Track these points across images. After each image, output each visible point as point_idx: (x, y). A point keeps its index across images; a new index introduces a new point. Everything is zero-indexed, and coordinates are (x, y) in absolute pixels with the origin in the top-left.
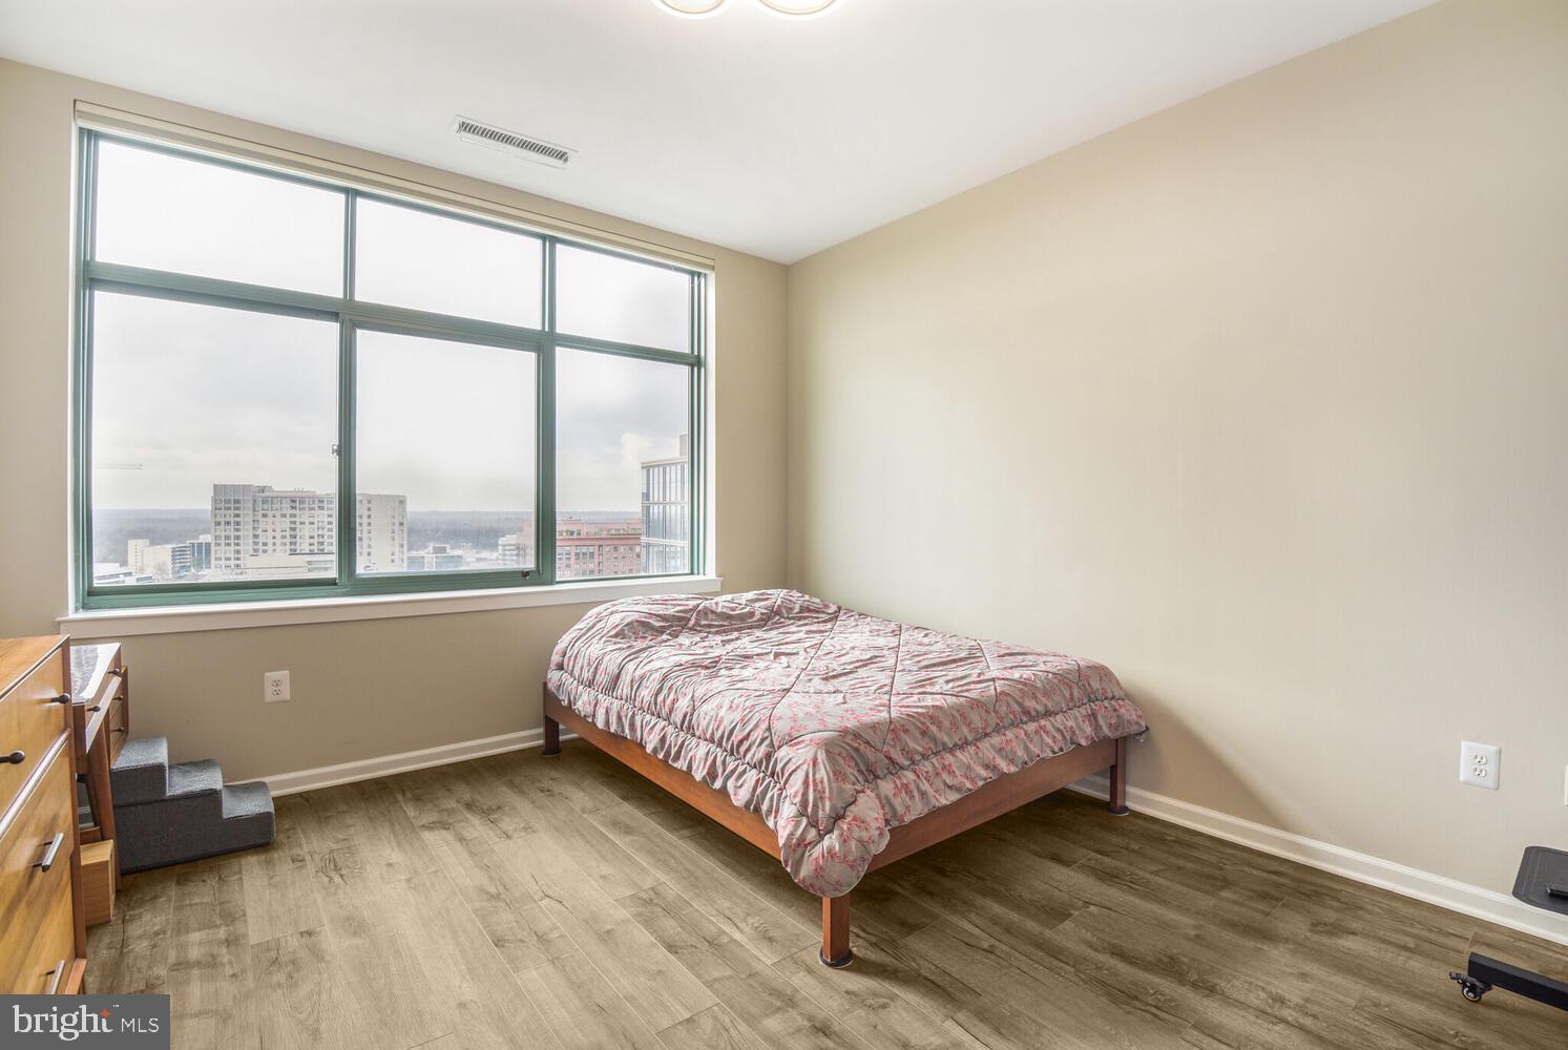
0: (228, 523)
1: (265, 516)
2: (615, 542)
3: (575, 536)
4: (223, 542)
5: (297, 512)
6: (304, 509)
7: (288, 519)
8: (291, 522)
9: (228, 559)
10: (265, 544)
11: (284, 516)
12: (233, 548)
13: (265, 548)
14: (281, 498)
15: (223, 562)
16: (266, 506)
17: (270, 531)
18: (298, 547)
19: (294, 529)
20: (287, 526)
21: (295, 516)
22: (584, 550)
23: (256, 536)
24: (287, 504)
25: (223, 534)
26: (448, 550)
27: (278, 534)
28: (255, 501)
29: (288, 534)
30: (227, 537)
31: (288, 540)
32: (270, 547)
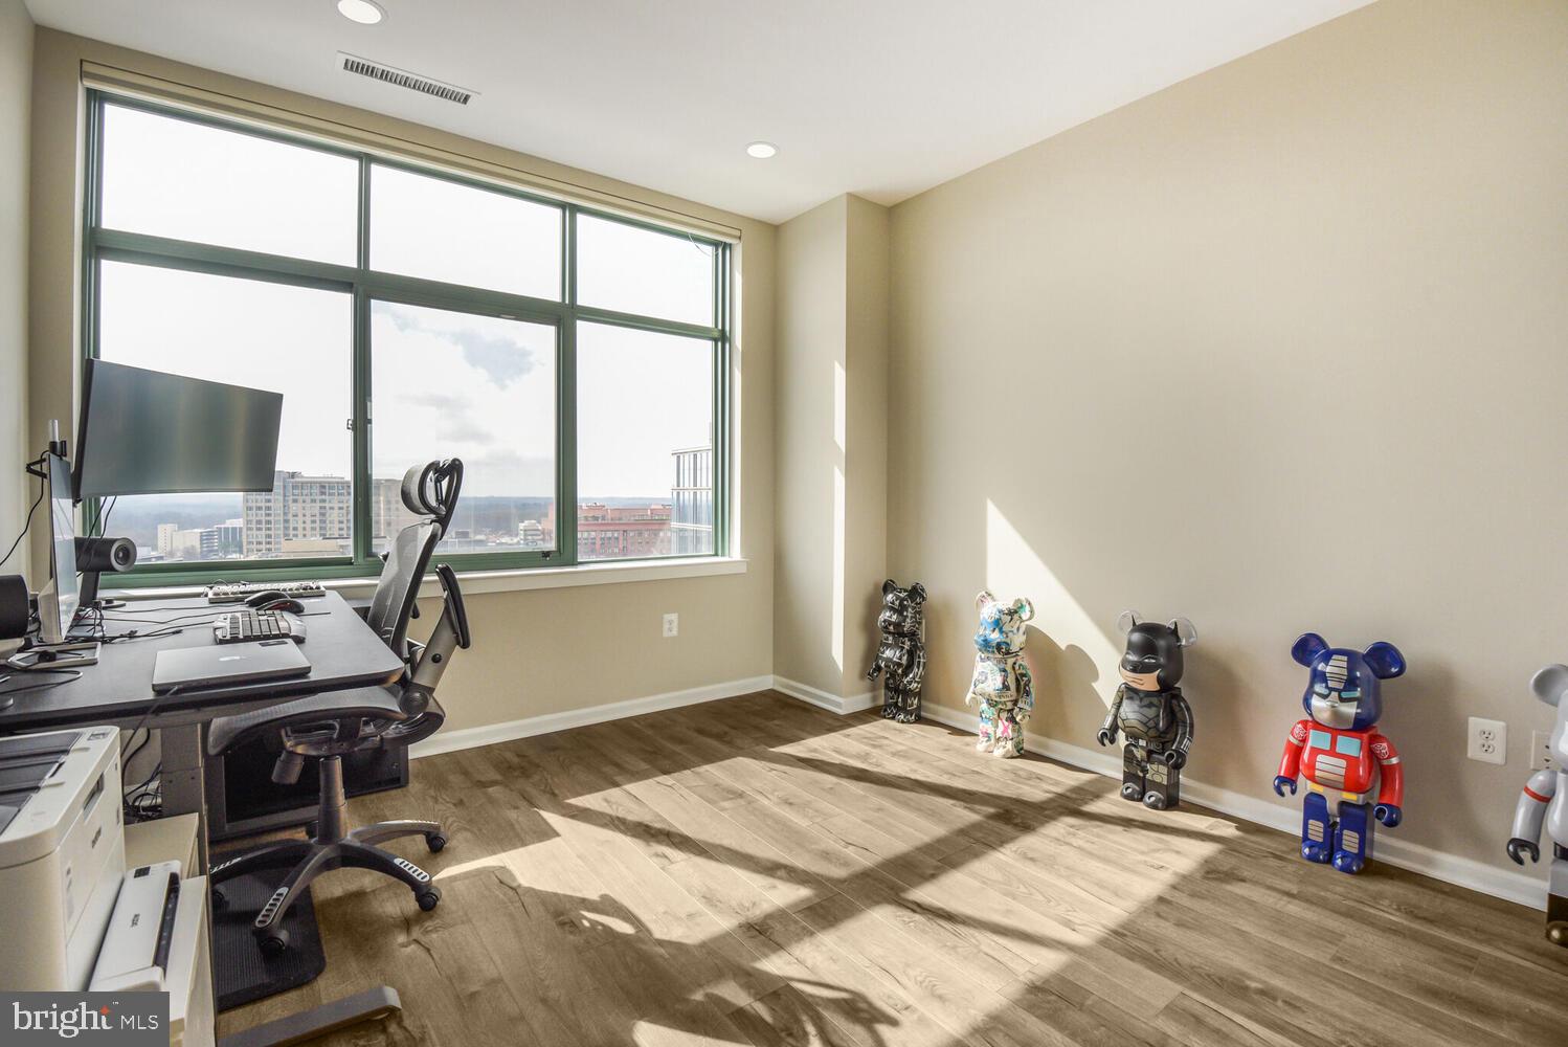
0: (259, 508)
1: (295, 501)
2: (640, 527)
3: (600, 521)
4: (254, 526)
5: (327, 497)
6: (333, 494)
7: (318, 504)
8: (321, 508)
9: (260, 543)
10: (295, 529)
11: (313, 501)
12: (264, 532)
13: (295, 532)
14: (310, 484)
15: (255, 546)
16: (296, 492)
17: (300, 515)
18: (328, 533)
19: (323, 515)
20: (317, 511)
21: (324, 501)
22: (609, 534)
23: (286, 521)
24: (316, 490)
25: (254, 519)
26: (471, 535)
27: (308, 519)
28: (284, 487)
29: (317, 519)
30: (259, 522)
31: (317, 525)
32: (300, 532)
